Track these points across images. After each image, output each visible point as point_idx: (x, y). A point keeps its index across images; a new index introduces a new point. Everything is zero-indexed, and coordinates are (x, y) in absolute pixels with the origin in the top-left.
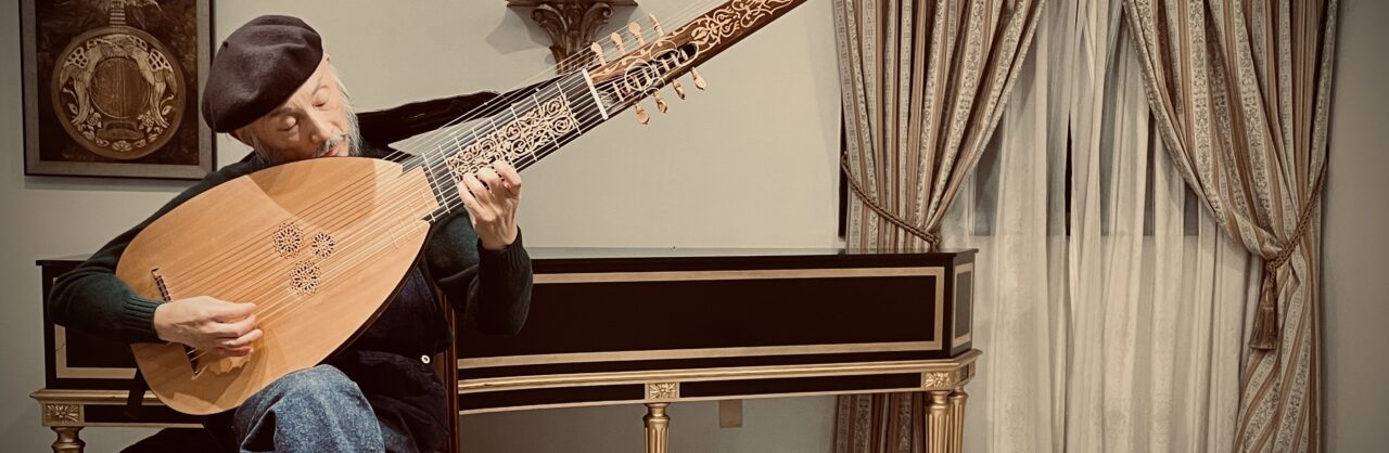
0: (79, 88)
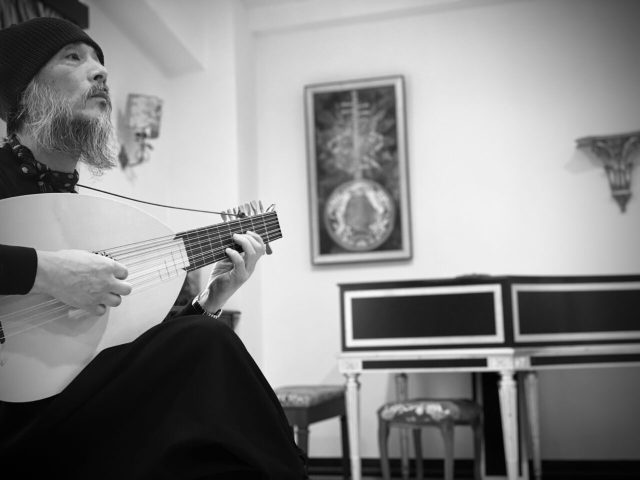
0: (340, 216)
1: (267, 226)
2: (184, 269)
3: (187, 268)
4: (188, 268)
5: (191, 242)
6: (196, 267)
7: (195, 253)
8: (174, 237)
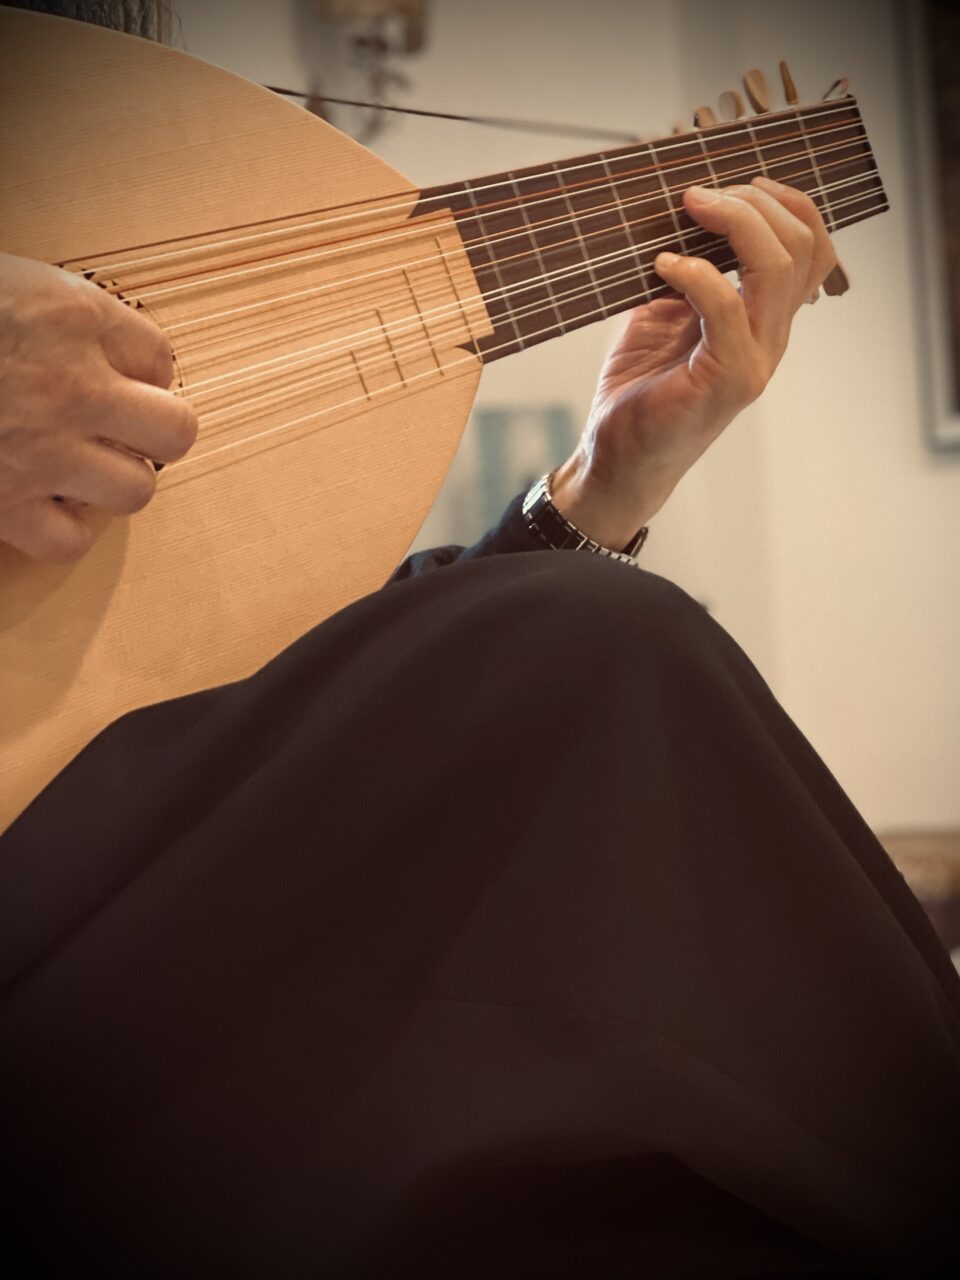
1: (821, 160)
2: (469, 347)
3: (480, 341)
4: (485, 343)
5: (493, 224)
6: (519, 340)
7: (511, 275)
8: (413, 202)
